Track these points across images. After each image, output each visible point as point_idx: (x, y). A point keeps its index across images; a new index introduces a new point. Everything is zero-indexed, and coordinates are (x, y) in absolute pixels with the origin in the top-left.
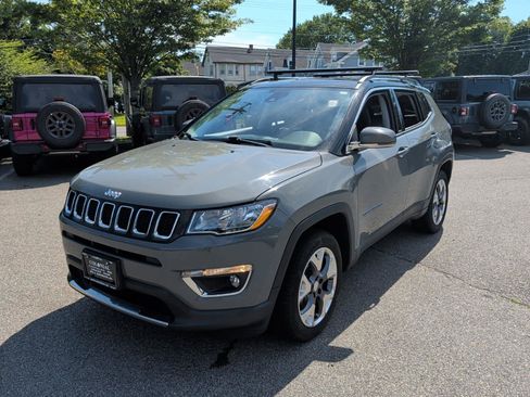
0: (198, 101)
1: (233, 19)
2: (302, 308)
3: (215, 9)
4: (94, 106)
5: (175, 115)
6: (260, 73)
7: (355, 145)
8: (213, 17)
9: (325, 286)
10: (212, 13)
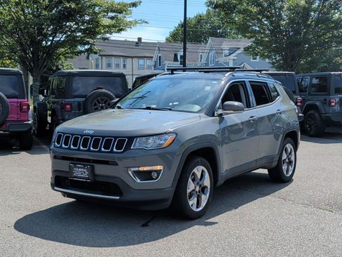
0: (103, 90)
1: (128, 19)
2: (190, 197)
3: (113, 11)
4: (17, 93)
5: (84, 102)
6: (149, 67)
7: (220, 111)
8: (112, 18)
9: (203, 189)
10: (111, 14)
